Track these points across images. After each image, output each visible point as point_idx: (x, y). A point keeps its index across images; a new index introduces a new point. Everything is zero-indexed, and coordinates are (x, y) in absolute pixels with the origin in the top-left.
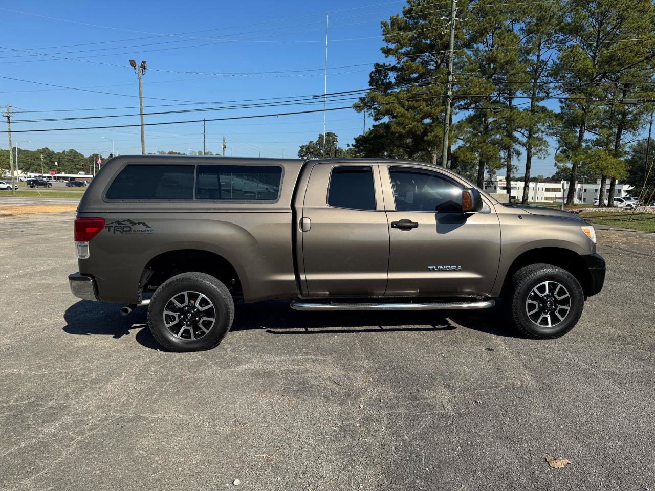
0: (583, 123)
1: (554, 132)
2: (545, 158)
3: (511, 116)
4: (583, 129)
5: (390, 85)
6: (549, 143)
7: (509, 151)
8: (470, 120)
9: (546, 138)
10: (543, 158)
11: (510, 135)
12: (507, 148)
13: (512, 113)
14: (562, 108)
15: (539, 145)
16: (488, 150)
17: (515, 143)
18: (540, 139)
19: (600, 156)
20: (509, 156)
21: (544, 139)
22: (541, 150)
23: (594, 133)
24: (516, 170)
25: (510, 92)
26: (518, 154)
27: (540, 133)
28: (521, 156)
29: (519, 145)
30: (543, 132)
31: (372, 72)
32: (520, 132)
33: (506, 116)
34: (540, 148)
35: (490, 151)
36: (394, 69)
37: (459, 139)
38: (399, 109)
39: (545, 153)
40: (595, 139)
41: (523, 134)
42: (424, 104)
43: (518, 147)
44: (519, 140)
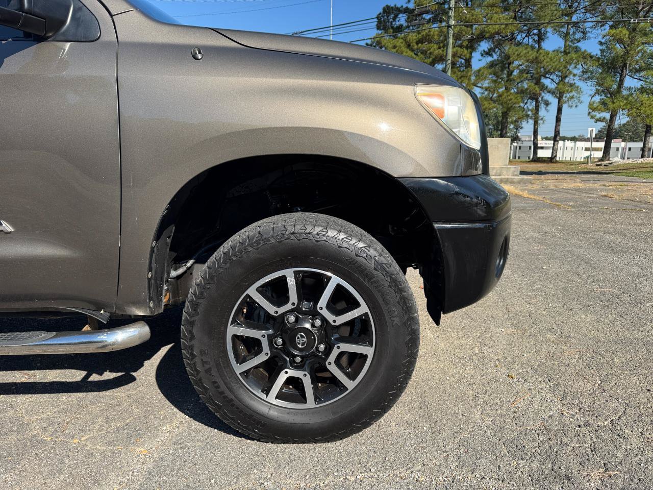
0: (625, 65)
1: (589, 77)
2: (576, 106)
3: (537, 58)
4: (625, 73)
5: (399, 29)
6: (582, 89)
7: (537, 102)
8: (492, 65)
9: (579, 83)
10: (574, 107)
11: (538, 82)
12: (535, 97)
13: (538, 55)
14: (602, 51)
15: (570, 90)
16: (509, 98)
17: (543, 92)
18: (572, 85)
19: (642, 101)
20: (537, 107)
21: (576, 85)
22: (572, 97)
23: (639, 79)
24: (542, 121)
25: (540, 31)
26: (547, 104)
27: (571, 76)
28: (549, 106)
29: (548, 94)
30: (574, 75)
31: (380, 14)
32: (549, 78)
33: (531, 58)
34: (571, 94)
35: (511, 99)
36: (407, 10)
37: (477, 86)
38: (407, 52)
39: (576, 101)
40: (639, 87)
41: (552, 80)
42: (436, 46)
43: (548, 97)
44: (548, 88)
